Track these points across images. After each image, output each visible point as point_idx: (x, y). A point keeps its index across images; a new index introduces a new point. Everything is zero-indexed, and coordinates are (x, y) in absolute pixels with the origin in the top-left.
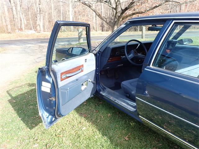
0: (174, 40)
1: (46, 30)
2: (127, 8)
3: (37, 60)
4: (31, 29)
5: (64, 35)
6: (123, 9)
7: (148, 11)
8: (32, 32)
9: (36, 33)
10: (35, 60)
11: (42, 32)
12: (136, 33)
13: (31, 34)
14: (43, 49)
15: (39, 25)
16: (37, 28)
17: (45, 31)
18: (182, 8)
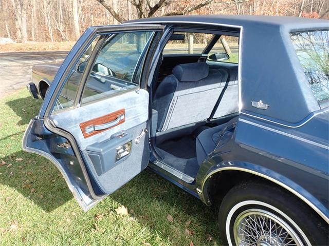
0: (203, 55)
1: (33, 38)
2: (157, 5)
3: (16, 87)
4: (6, 36)
5: (63, 47)
6: (152, 7)
7: (189, 11)
8: (9, 40)
9: (15, 43)
10: (11, 86)
11: (25, 41)
12: (183, 46)
13: (6, 44)
14: (28, 69)
15: (20, 29)
16: (16, 34)
17: (31, 40)
18: (255, 8)
